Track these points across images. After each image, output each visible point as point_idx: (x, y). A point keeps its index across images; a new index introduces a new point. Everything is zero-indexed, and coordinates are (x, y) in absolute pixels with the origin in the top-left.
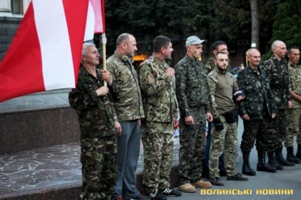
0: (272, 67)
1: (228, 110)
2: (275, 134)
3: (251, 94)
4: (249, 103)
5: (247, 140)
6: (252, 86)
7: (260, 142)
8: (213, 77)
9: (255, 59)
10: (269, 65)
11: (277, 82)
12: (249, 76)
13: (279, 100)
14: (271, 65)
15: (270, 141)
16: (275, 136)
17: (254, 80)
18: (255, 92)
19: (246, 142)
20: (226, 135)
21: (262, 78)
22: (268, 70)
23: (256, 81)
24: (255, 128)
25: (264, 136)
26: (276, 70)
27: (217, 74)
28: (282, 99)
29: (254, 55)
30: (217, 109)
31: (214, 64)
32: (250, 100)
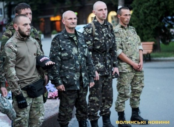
0: (92, 30)
1: (28, 83)
2: (98, 102)
3: (67, 61)
4: (64, 72)
5: (64, 112)
6: (68, 53)
7: (80, 113)
8: (11, 45)
9: (70, 21)
10: (89, 28)
11: (98, 47)
12: (64, 42)
13: (103, 66)
14: (91, 29)
15: (93, 110)
16: (98, 105)
17: (70, 47)
18: (71, 60)
19: (63, 114)
20: (31, 110)
21: (79, 43)
22: (88, 34)
23: (72, 47)
24: (71, 99)
25: (82, 106)
26: (97, 34)
27: (16, 41)
28: (105, 64)
29: (69, 17)
30: (19, 83)
31: (14, 29)
32: (65, 69)
